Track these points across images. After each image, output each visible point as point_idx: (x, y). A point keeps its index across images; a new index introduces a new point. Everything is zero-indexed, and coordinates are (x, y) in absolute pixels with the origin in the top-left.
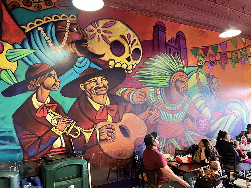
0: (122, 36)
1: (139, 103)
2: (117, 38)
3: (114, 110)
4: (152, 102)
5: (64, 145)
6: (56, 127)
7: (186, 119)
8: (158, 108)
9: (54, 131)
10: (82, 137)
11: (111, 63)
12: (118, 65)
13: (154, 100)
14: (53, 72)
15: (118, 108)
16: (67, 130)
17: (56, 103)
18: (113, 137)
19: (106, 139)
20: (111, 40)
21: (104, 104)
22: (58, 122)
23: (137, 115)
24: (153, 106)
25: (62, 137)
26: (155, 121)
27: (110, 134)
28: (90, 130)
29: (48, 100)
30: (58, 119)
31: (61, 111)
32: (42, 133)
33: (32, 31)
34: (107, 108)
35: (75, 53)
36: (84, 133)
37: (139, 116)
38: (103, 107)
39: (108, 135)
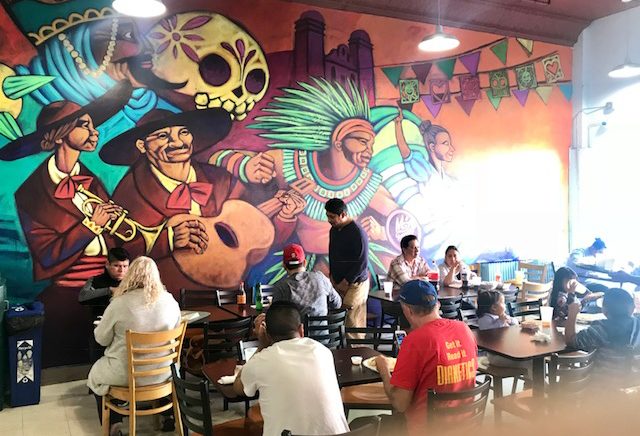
0: (225, 46)
1: (258, 181)
2: (215, 49)
3: (204, 194)
4: (288, 179)
5: (105, 253)
6: (90, 218)
7: (366, 218)
8: (302, 192)
9: (87, 225)
10: (140, 239)
11: (201, 100)
12: (215, 104)
13: (294, 177)
14: (86, 117)
15: (213, 189)
16: (112, 226)
17: (91, 174)
18: (202, 244)
19: (187, 248)
20: (201, 53)
21: (184, 180)
22: (94, 210)
23: (255, 205)
24: (290, 188)
25: (101, 236)
26: (293, 218)
27: (195, 238)
28: (155, 228)
29: (77, 169)
30: (94, 205)
31: (99, 189)
32: (65, 227)
33: (48, 42)
34: (190, 189)
35: (128, 82)
36: (144, 232)
37: (259, 206)
38: (182, 186)
39: (191, 240)
